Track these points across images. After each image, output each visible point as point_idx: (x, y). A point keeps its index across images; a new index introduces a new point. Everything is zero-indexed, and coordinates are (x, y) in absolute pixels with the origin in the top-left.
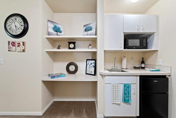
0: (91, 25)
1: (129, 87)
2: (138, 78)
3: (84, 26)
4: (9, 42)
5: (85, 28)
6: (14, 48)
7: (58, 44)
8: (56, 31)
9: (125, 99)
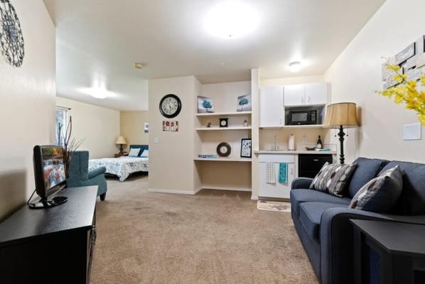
0: (246, 98)
1: (285, 167)
2: (297, 157)
3: (239, 98)
4: (164, 122)
5: (240, 100)
6: (168, 127)
7: (208, 121)
8: (206, 107)
9: (280, 179)
